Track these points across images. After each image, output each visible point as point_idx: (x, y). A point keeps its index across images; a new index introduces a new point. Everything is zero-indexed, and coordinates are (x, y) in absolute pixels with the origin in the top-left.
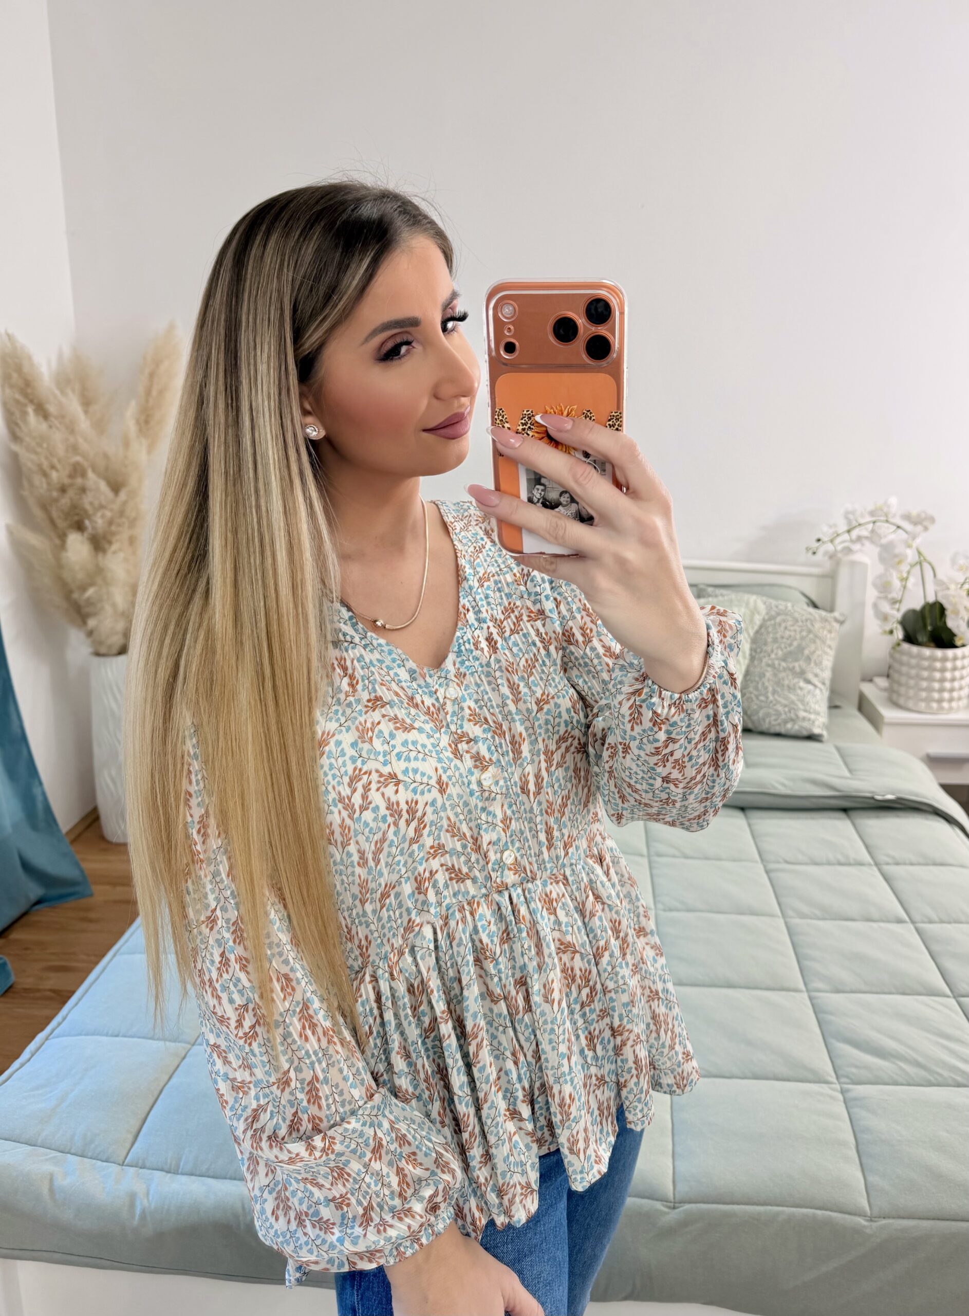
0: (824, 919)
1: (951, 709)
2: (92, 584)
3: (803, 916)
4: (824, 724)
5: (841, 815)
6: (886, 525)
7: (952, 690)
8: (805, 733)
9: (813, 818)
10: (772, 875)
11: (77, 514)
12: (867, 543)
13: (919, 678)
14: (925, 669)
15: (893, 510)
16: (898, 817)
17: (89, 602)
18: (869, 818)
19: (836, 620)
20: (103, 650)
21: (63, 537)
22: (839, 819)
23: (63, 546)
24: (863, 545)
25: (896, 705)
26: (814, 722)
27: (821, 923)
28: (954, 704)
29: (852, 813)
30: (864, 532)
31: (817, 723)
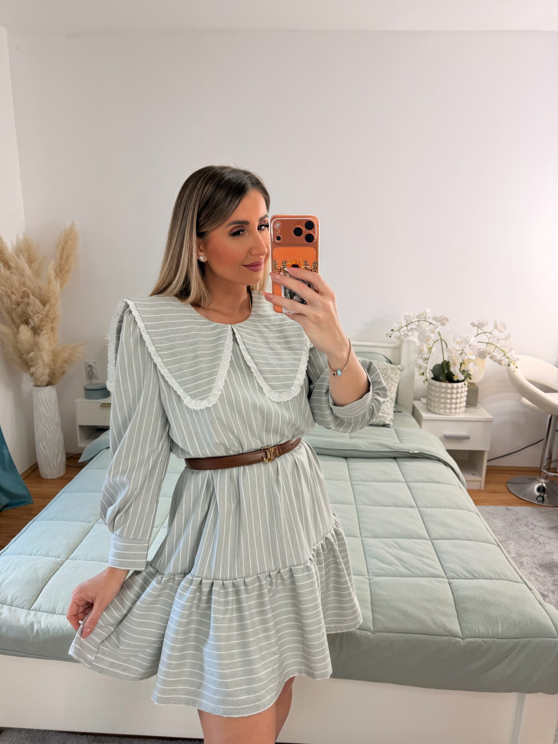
0: (375, 506)
1: (456, 413)
2: (32, 351)
3: (365, 504)
4: (391, 419)
5: (393, 460)
6: (425, 322)
7: (456, 403)
8: (382, 423)
9: (379, 462)
10: (354, 486)
11: (25, 316)
12: (415, 332)
13: (440, 397)
14: (443, 393)
15: (429, 315)
16: (420, 461)
17: (32, 360)
18: (406, 461)
19: (399, 369)
20: (39, 384)
21: (18, 327)
22: (391, 462)
23: (18, 332)
24: (413, 332)
25: (430, 411)
26: (386, 418)
27: (373, 508)
28: (458, 410)
29: (397, 459)
30: (413, 326)
31: (387, 419)
